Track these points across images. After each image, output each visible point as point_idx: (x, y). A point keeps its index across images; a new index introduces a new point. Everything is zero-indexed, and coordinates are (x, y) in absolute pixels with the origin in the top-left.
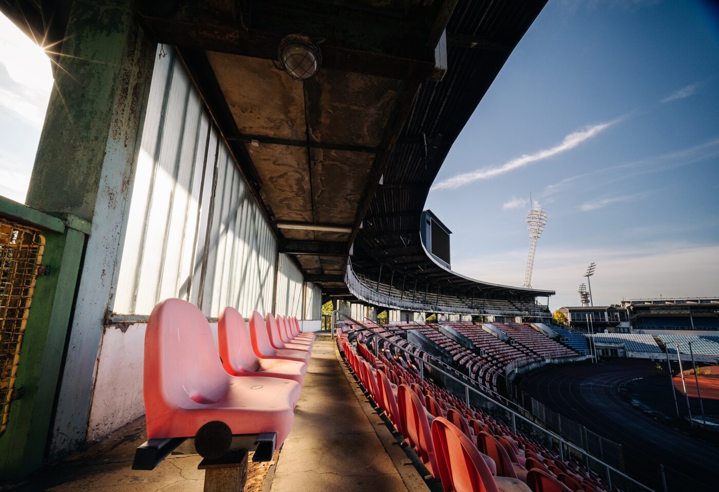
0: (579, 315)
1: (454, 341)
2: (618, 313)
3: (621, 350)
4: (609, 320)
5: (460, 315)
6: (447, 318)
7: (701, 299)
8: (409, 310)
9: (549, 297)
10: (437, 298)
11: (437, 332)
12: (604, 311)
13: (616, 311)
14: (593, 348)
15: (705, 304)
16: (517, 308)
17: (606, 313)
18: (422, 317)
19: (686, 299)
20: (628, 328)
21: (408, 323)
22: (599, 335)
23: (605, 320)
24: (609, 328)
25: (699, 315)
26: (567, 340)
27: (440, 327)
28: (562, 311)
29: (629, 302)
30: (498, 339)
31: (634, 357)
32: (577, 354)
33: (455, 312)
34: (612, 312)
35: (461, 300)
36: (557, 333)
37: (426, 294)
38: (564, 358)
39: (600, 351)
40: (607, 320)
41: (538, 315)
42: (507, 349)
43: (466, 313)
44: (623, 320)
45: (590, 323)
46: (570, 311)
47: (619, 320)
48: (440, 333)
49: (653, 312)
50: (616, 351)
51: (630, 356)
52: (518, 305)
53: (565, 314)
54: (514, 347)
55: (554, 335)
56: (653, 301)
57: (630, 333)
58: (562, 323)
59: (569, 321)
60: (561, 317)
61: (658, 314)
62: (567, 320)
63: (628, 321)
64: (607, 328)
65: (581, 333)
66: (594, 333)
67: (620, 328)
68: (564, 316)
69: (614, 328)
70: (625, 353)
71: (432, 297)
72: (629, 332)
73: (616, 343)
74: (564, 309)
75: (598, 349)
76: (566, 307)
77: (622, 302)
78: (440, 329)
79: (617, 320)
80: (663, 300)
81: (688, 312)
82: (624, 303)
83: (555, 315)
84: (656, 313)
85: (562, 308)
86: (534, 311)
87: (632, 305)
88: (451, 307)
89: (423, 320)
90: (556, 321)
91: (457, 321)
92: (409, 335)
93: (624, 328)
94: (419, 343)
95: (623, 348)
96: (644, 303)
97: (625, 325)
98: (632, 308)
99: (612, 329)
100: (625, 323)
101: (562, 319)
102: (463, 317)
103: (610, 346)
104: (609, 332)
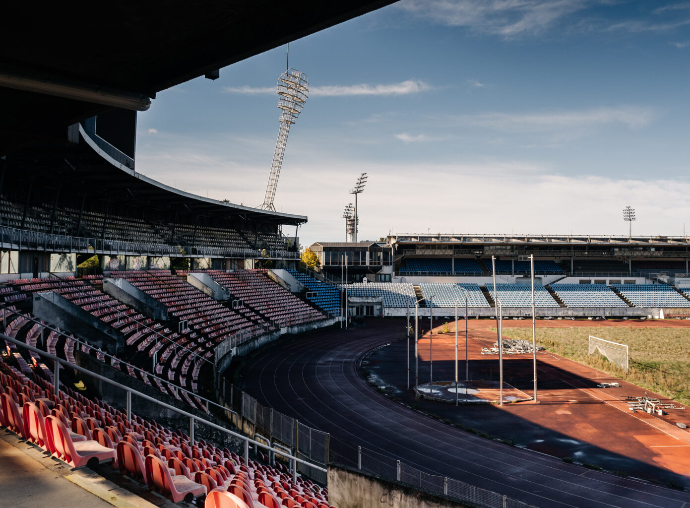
0: (334, 256)
1: (131, 307)
2: (382, 253)
3: (378, 307)
4: (371, 263)
5: (149, 258)
6: (123, 263)
7: (464, 236)
8: (40, 249)
9: (299, 226)
10: (105, 223)
11: (99, 292)
12: (365, 249)
13: (380, 250)
14: (344, 307)
15: (467, 242)
16: (249, 243)
17: (368, 253)
18: (70, 263)
19: (452, 236)
20: (390, 274)
21: (35, 276)
22: (356, 285)
23: (365, 263)
24: (370, 275)
25: (461, 256)
26: (315, 295)
27: (106, 282)
28: (315, 249)
29: (395, 237)
30: (213, 299)
31: (390, 315)
32: (324, 317)
33: (139, 252)
34: (375, 252)
35: (153, 227)
36: (303, 285)
37: (79, 215)
38: (307, 323)
39: (355, 309)
40: (368, 264)
41: (279, 256)
42: (225, 317)
43: (160, 252)
44: (386, 264)
45: (345, 267)
46: (325, 249)
47: (382, 264)
48: (106, 293)
49: (419, 252)
50: (372, 307)
51: (386, 315)
52: (252, 238)
53: (317, 254)
54: (237, 312)
55: (299, 288)
56: (420, 237)
57: (391, 282)
58: (312, 269)
59: (321, 265)
60: (312, 258)
61: (423, 255)
62: (319, 263)
63: (391, 264)
64: (367, 275)
65: (334, 284)
66: (348, 284)
67: (381, 275)
68: (316, 257)
69: (374, 275)
70: (381, 310)
71: (93, 221)
72: (390, 281)
73: (374, 297)
74: (317, 245)
75: (352, 307)
76: (321, 243)
77: (388, 237)
78: (105, 286)
79: (379, 263)
80: (430, 235)
81: (451, 253)
82: (389, 237)
83: (305, 255)
84: (421, 253)
85: (315, 245)
86: (275, 249)
87: (397, 242)
88: (131, 240)
89: (71, 268)
90: (303, 264)
91: (142, 269)
92: (36, 304)
93: (385, 275)
94: (58, 319)
95: (380, 303)
96: (411, 240)
97: (387, 270)
98: (397, 245)
99: (372, 276)
100: (388, 267)
101: (313, 261)
102: (154, 261)
103: (366, 301)
104: (369, 281)
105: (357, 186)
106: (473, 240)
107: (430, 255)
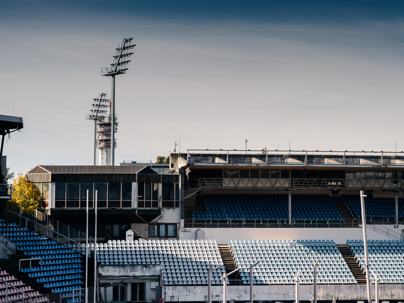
0: (73, 191)
2: (160, 185)
3: (154, 285)
4: (140, 204)
7: (309, 153)
9: (7, 136)
12: (130, 178)
13: (157, 179)
14: (91, 285)
15: (315, 165)
17: (135, 186)
19: (288, 153)
20: (175, 224)
22: (112, 244)
23: (129, 204)
24: (138, 225)
25: (304, 190)
26: (36, 264)
28: (36, 178)
29: (184, 156)
31: (176, 300)
34: (149, 183)
36: (12, 246)
39: (110, 290)
40: (135, 205)
44: (168, 205)
45: (92, 212)
46: (55, 178)
47: (160, 204)
49: (228, 183)
50: (142, 286)
51: (168, 299)
53: (40, 187)
55: (5, 251)
56: (230, 156)
57: (178, 239)
58: (30, 215)
59: (48, 208)
60: (31, 196)
61: (235, 189)
62: (45, 205)
63: (177, 206)
64: (133, 225)
65: (72, 243)
66: (99, 242)
67: (159, 225)
68: (38, 193)
69: (147, 225)
70: (158, 291)
72: (176, 236)
73: (146, 266)
74: (41, 171)
75: (106, 285)
76: (48, 167)
77: (172, 155)
79: (156, 204)
80: (248, 153)
81: (287, 185)
82: (175, 156)
83: (18, 189)
84: (232, 185)
85: (36, 170)
87: (188, 165)
90: (14, 206)
93: (166, 225)
95: (157, 278)
96: (214, 161)
97: (171, 216)
98: (188, 171)
99: (143, 227)
100: (171, 210)
101: (32, 201)
103: (131, 274)
104: (136, 238)
105: (116, 61)
106: (326, 161)
107: (248, 189)
